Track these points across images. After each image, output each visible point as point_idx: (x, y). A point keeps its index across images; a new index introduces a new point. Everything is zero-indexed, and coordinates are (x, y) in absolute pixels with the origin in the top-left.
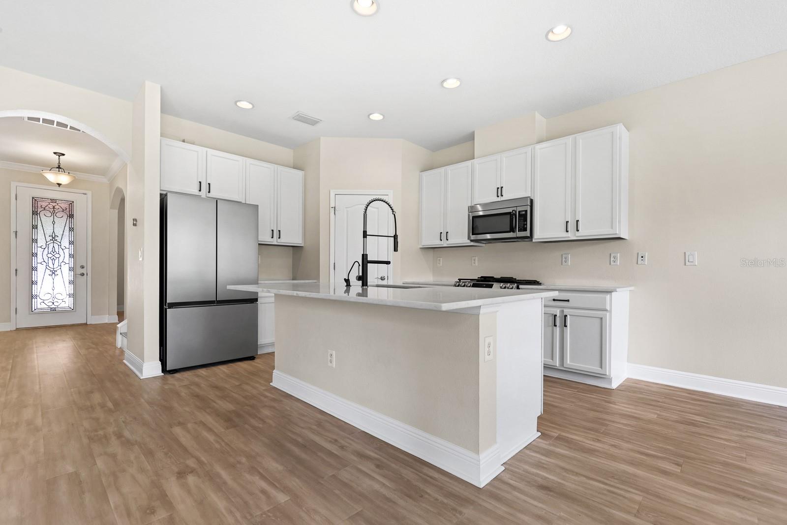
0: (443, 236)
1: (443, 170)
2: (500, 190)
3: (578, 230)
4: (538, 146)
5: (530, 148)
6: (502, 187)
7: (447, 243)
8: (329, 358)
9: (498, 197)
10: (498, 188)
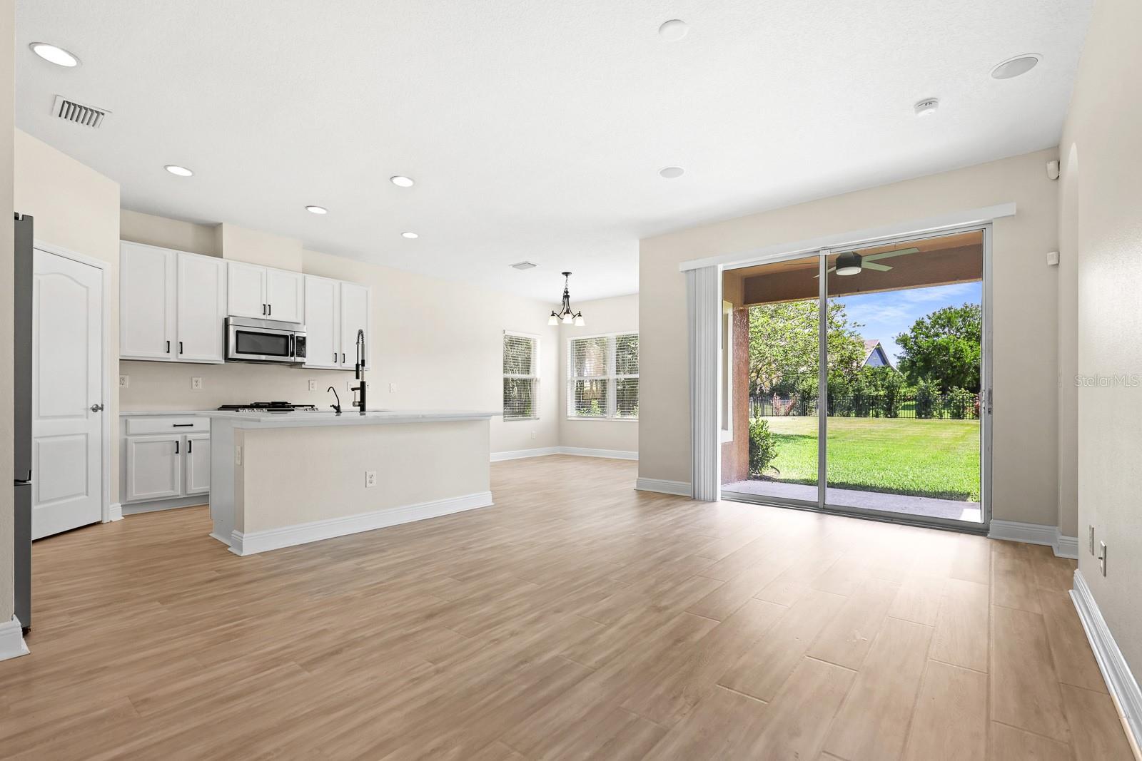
0: (174, 348)
1: (170, 253)
2: (267, 308)
3: (344, 362)
4: (309, 277)
5: (300, 276)
6: (269, 306)
7: (179, 357)
8: (368, 479)
9: (264, 314)
10: (264, 305)
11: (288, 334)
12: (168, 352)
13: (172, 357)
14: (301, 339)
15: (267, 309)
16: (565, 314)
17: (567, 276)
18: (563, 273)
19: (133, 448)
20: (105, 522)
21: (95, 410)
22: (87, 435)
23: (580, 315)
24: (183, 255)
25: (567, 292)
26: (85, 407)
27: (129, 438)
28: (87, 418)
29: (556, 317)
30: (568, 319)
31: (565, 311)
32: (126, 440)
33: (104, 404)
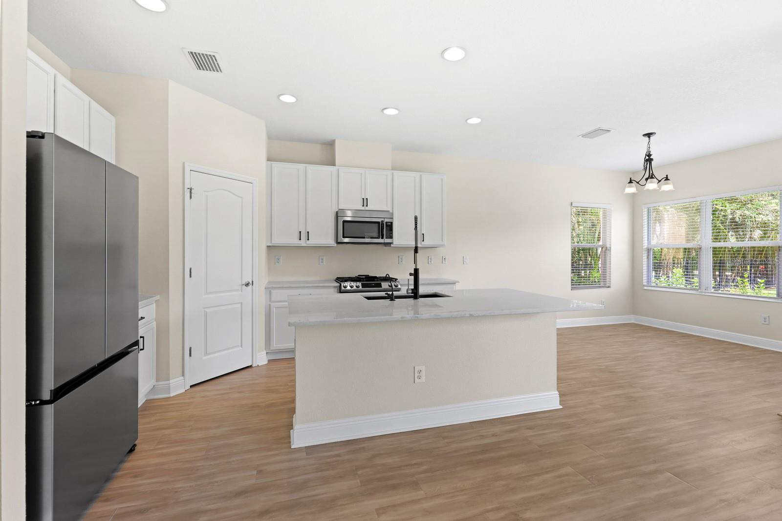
0: (304, 236)
1: (301, 166)
2: (365, 200)
3: (423, 241)
4: (396, 173)
5: (389, 173)
6: (367, 199)
7: (307, 243)
8: (416, 375)
9: (363, 206)
10: (363, 199)
11: (379, 220)
12: (300, 239)
13: (303, 243)
14: (390, 224)
15: (365, 202)
16: (647, 179)
17: (649, 137)
18: (644, 135)
19: (274, 310)
20: (253, 366)
21: (247, 285)
22: (241, 303)
23: (667, 179)
24: (310, 168)
25: (649, 155)
26: (240, 284)
27: (272, 304)
28: (242, 291)
29: (634, 184)
30: (652, 185)
31: (647, 176)
32: (270, 305)
33: (253, 280)
